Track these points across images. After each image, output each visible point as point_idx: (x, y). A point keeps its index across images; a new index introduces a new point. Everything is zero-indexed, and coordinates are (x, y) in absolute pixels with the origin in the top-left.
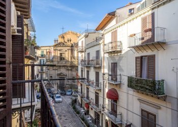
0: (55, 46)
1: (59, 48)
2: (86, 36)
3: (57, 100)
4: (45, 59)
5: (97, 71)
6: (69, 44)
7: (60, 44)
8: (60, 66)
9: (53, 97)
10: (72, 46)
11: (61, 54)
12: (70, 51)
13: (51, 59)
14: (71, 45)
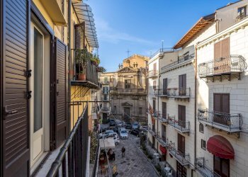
0: (120, 72)
1: (124, 74)
2: (161, 57)
3: (122, 135)
4: (108, 86)
5: (182, 103)
6: (135, 69)
7: (125, 69)
8: (125, 95)
9: (117, 132)
10: (139, 72)
11: (126, 81)
12: (136, 77)
13: (115, 86)
14: (137, 70)
